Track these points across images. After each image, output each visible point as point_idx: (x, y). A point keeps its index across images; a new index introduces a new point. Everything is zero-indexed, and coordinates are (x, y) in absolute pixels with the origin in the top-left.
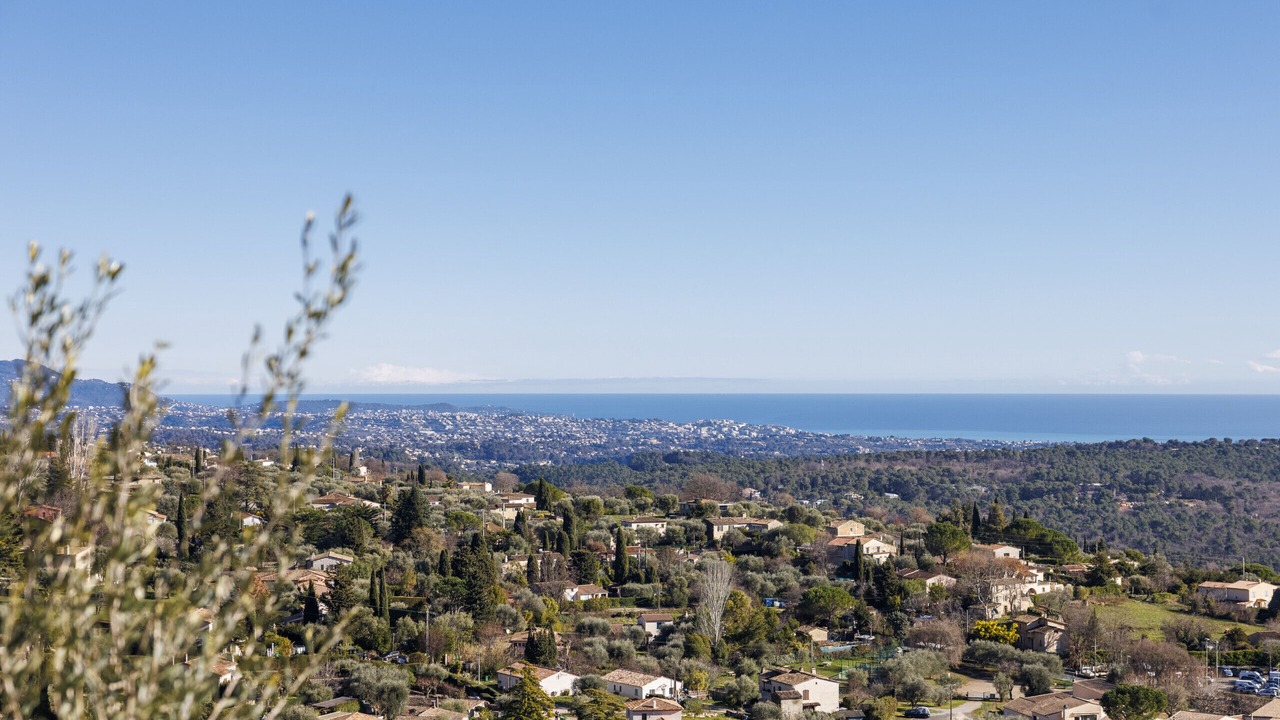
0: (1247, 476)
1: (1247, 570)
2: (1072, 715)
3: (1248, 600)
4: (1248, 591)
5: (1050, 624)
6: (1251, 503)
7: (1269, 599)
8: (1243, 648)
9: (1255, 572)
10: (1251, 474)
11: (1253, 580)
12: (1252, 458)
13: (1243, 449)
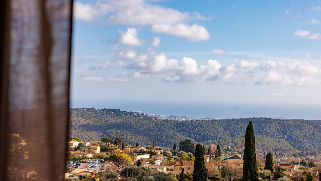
0: (76, 117)
1: (73, 139)
2: (29, 174)
3: (73, 146)
4: (73, 143)
5: (25, 152)
6: (77, 123)
7: (77, 145)
8: (71, 157)
9: (75, 139)
10: (77, 116)
11: (74, 141)
12: (77, 112)
13: (75, 110)
